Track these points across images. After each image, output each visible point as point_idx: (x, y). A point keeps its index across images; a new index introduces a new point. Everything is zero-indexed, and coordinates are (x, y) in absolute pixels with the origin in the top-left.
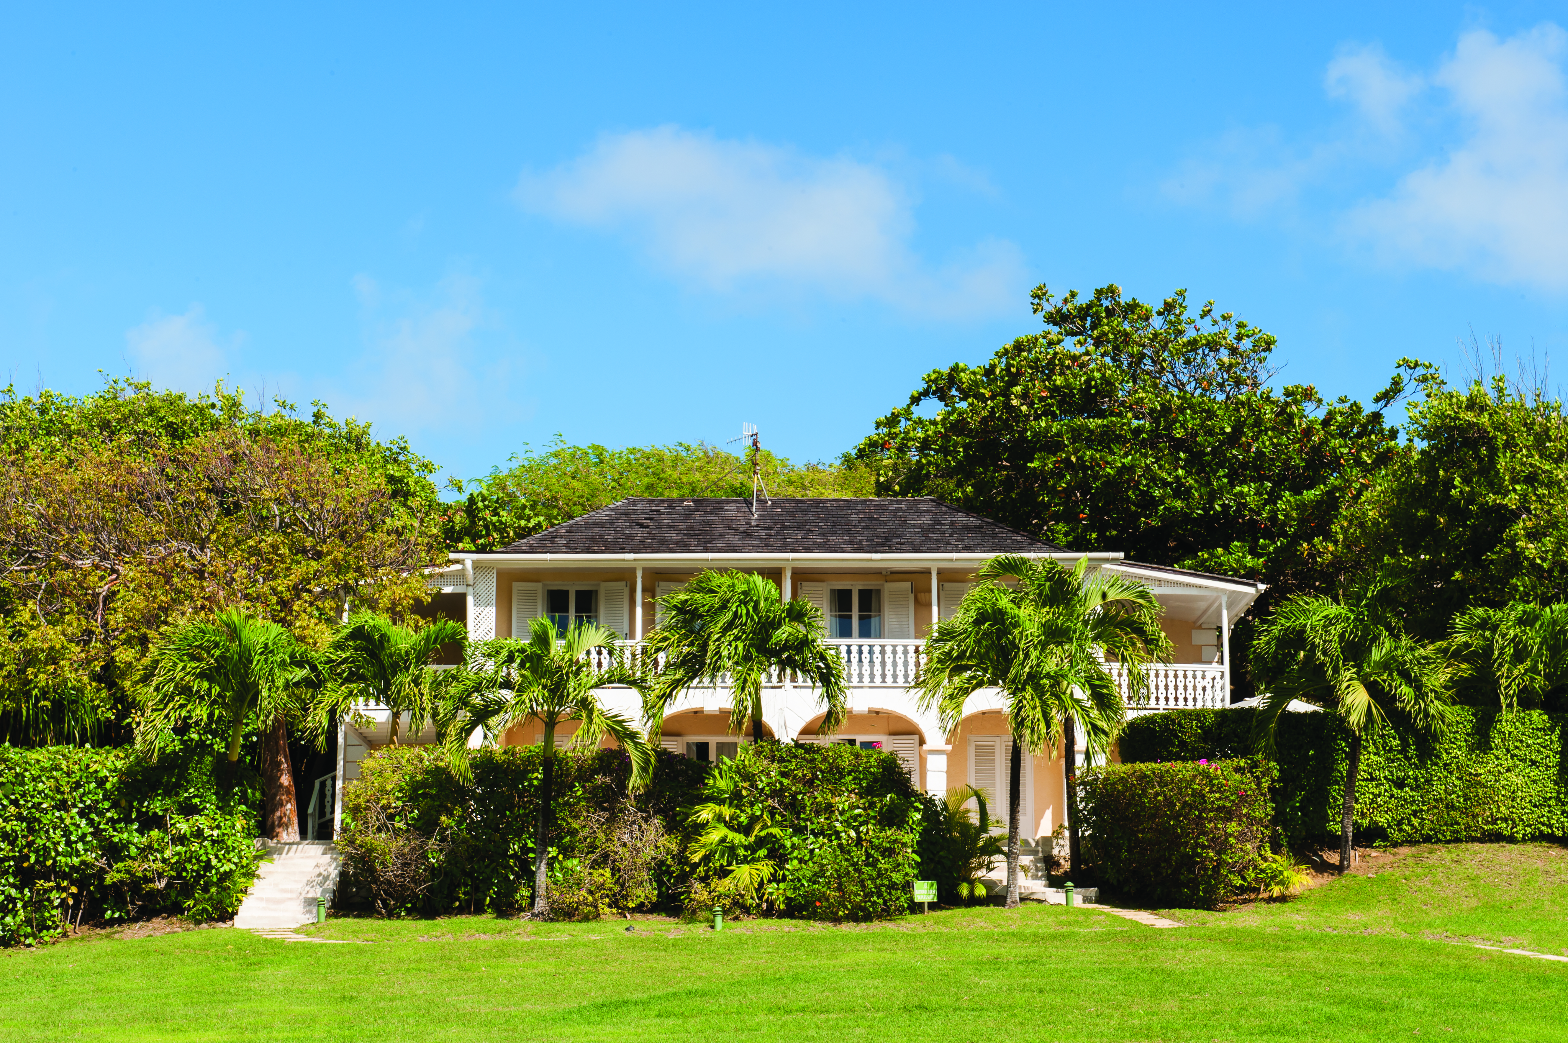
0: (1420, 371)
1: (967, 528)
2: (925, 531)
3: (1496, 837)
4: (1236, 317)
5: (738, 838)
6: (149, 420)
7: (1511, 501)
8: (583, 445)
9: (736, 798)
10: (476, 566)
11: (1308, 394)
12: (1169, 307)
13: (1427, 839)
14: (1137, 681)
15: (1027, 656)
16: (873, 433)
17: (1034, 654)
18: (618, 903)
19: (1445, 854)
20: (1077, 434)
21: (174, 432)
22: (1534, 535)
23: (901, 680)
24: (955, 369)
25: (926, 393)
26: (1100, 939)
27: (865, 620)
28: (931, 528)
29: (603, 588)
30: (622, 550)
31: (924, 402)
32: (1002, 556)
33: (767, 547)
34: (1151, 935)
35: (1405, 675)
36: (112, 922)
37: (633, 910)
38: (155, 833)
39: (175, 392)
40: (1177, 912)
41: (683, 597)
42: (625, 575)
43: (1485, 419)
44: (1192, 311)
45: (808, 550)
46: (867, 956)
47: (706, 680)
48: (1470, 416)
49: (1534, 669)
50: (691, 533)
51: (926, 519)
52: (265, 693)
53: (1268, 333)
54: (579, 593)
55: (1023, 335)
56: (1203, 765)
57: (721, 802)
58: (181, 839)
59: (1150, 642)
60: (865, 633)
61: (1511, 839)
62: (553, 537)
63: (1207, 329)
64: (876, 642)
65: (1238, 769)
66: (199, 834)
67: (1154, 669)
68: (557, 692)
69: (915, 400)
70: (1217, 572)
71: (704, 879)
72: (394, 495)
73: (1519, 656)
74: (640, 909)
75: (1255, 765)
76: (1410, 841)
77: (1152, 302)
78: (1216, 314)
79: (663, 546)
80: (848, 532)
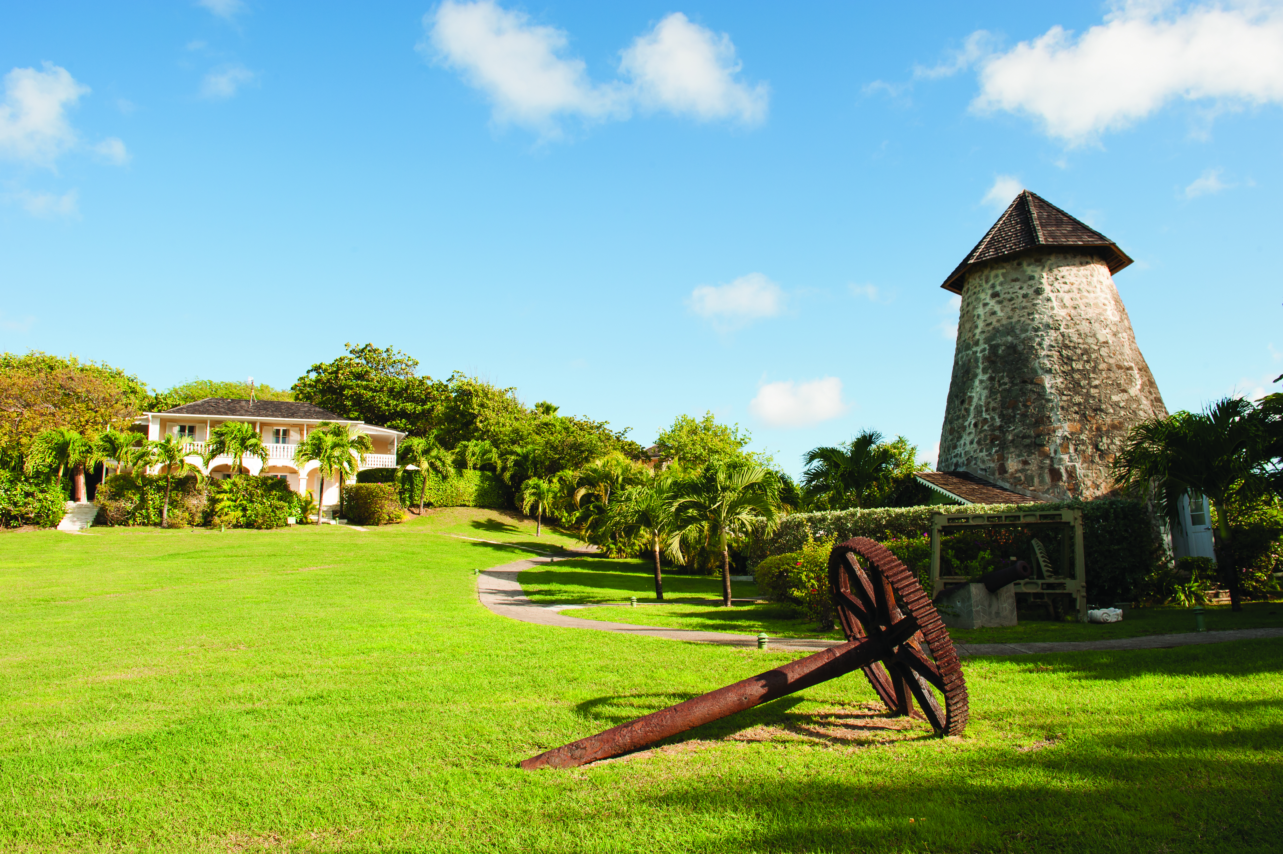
0: (460, 374)
1: (319, 412)
2: (305, 412)
3: (465, 505)
4: (408, 355)
5: (232, 504)
6: (43, 364)
7: (476, 412)
8: (206, 380)
9: (231, 491)
10: (153, 417)
11: (428, 378)
12: (388, 350)
13: (445, 506)
14: (363, 460)
15: (326, 451)
16: (297, 383)
17: (329, 451)
18: (190, 523)
19: (449, 510)
20: (358, 386)
21: (52, 368)
22: (481, 422)
23: (289, 457)
24: (321, 364)
25: (312, 371)
26: (344, 534)
27: (284, 438)
28: (307, 412)
29: (197, 425)
30: (205, 413)
31: (311, 373)
32: (324, 421)
33: (253, 415)
34: (359, 533)
35: (440, 460)
36: (14, 527)
37: (196, 526)
38: (30, 499)
39: (53, 356)
40: (369, 526)
41: (218, 429)
42: (204, 422)
43: (471, 388)
44: (395, 351)
45: (267, 416)
46: (267, 540)
47: (226, 454)
48: (467, 388)
49: (477, 459)
50: (229, 409)
51: (306, 409)
52: (72, 455)
53: (417, 360)
54: (189, 427)
55: (342, 356)
56: (379, 484)
57: (226, 493)
58: (40, 500)
59: (367, 448)
60: (284, 442)
61: (469, 506)
62: (182, 409)
63: (399, 357)
64: (286, 445)
65: (389, 486)
66: (46, 499)
67: (367, 455)
68: (171, 458)
69: (308, 372)
70: (395, 428)
71: (219, 516)
72: (132, 392)
73: (473, 455)
74: (198, 525)
75: (395, 485)
76: (440, 506)
77: (382, 349)
78: (402, 353)
79: (219, 413)
80: (280, 412)
